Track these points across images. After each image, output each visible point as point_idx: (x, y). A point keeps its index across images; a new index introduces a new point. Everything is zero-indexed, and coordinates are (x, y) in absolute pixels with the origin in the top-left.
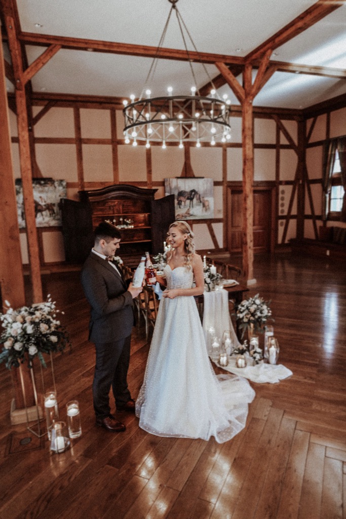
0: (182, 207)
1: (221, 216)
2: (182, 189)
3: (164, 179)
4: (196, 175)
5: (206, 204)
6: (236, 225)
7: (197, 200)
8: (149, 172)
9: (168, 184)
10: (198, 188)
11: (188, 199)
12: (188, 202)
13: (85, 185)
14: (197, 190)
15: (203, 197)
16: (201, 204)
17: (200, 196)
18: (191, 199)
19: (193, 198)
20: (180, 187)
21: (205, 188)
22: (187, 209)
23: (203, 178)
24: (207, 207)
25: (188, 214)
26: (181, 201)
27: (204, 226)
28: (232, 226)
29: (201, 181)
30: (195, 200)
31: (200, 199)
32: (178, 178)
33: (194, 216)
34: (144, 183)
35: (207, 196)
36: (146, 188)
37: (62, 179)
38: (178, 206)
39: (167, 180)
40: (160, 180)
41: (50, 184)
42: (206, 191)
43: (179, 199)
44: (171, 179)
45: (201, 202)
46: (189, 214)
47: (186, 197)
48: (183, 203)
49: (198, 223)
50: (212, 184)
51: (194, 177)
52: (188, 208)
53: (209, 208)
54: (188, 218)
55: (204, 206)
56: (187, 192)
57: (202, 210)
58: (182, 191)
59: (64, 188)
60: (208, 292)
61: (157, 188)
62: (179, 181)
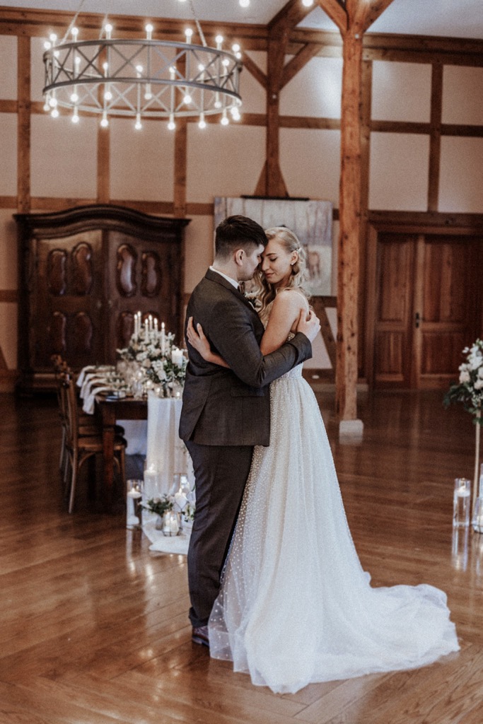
3: (214, 199)
4: (291, 193)
5: (313, 260)
6: (392, 316)
8: (181, 180)
9: (222, 209)
10: (294, 223)
13: (33, 204)
15: (306, 246)
21: (312, 223)
23: (306, 199)
24: (315, 269)
28: (380, 319)
29: (301, 207)
32: (245, 197)
34: (168, 207)
35: (314, 243)
36: (171, 216)
39: (220, 203)
40: (205, 200)
42: (314, 228)
44: (229, 200)
50: (330, 215)
51: (287, 198)
53: (319, 272)
60: (160, 397)
61: (188, 217)
62: (249, 202)
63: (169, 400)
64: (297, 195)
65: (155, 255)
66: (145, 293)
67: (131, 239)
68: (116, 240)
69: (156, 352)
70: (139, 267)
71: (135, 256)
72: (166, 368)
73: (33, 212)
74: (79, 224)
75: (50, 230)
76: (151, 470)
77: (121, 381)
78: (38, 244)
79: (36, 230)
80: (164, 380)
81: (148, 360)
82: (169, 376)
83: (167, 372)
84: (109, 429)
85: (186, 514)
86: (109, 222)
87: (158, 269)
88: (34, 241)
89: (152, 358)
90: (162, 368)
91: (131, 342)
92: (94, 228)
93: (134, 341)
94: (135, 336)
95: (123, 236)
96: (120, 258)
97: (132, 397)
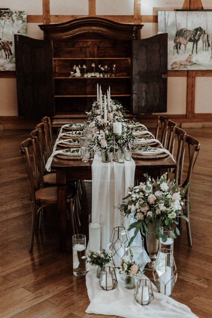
0: (180, 51)
2: (183, 26)
3: (158, 12)
4: (205, 6)
9: (163, 18)
10: (207, 25)
11: (190, 40)
12: (190, 44)
13: (52, 18)
14: (204, 28)
16: (210, 48)
17: (208, 36)
18: (195, 41)
19: (199, 39)
20: (180, 24)
22: (188, 55)
26: (180, 44)
29: (210, 16)
30: (200, 43)
31: (208, 40)
32: (177, 10)
33: (199, 65)
34: (130, 18)
36: (132, 23)
37: (20, 10)
38: (176, 50)
39: (162, 14)
41: (7, 17)
43: (178, 41)
44: (167, 13)
45: (209, 45)
46: (190, 62)
47: (188, 39)
48: (182, 46)
49: (203, 75)
51: (202, 9)
52: (190, 53)
54: (190, 68)
56: (190, 31)
58: (182, 30)
59: (23, 22)
60: (103, 161)
61: (142, 24)
62: (180, 14)
63: (109, 165)
64: (208, 7)
72: (107, 138)
73: (51, 23)
79: (52, 35)
80: (105, 148)
83: (108, 141)
85: (121, 269)
90: (104, 137)
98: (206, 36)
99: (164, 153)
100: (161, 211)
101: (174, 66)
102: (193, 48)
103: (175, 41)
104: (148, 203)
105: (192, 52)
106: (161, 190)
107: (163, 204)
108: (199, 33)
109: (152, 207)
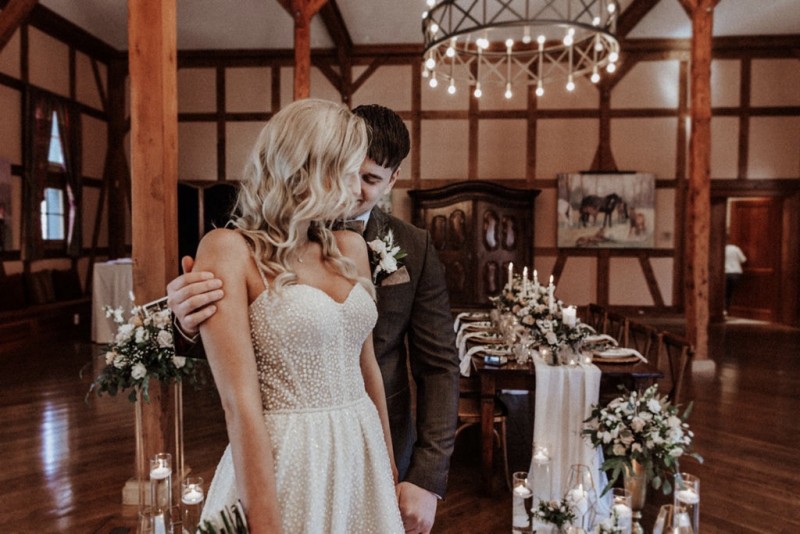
0: (589, 225)
1: (670, 244)
2: (591, 192)
3: (558, 175)
4: (620, 168)
5: (639, 221)
7: (620, 212)
8: (531, 163)
9: (564, 183)
10: (623, 191)
11: (601, 210)
12: (601, 216)
13: (422, 183)
15: (633, 209)
16: (629, 221)
17: (625, 205)
18: (608, 212)
19: (613, 209)
20: (587, 190)
21: (638, 192)
22: (599, 229)
23: (632, 172)
24: (641, 227)
25: (600, 237)
26: (588, 214)
27: (634, 263)
29: (628, 179)
30: (615, 214)
31: (625, 211)
32: (583, 173)
33: (614, 241)
34: (523, 182)
35: (640, 207)
36: (524, 188)
38: (582, 223)
39: (562, 178)
40: (550, 176)
42: (640, 195)
43: (585, 211)
44: (570, 176)
45: (627, 217)
46: (602, 237)
47: (598, 208)
48: (591, 218)
49: (620, 256)
50: (653, 184)
51: (616, 172)
52: (602, 226)
53: (644, 229)
54: (601, 245)
55: (634, 224)
56: (601, 198)
57: (630, 232)
58: (590, 197)
60: (550, 364)
61: (538, 189)
62: (586, 178)
63: (561, 369)
64: (625, 169)
65: (513, 219)
66: (505, 247)
67: (495, 208)
68: (483, 207)
69: (540, 308)
70: (500, 228)
71: (497, 219)
72: (556, 330)
73: (422, 188)
74: (455, 197)
75: (435, 202)
76: (540, 455)
77: (497, 336)
78: (426, 213)
79: (424, 202)
80: (554, 345)
81: (530, 316)
82: (560, 340)
83: (558, 335)
84: (488, 400)
86: (477, 194)
87: (515, 229)
88: (422, 211)
89: (536, 316)
90: (551, 329)
91: (504, 291)
92: (466, 199)
93: (507, 291)
94: (509, 286)
95: (489, 205)
96: (486, 221)
97: (515, 361)
98: (622, 205)
99: (633, 356)
100: (655, 444)
101: (580, 243)
102: (605, 219)
103: (581, 211)
104: (633, 431)
105: (605, 225)
106: (648, 411)
107: (657, 433)
108: (612, 201)
109: (639, 438)
